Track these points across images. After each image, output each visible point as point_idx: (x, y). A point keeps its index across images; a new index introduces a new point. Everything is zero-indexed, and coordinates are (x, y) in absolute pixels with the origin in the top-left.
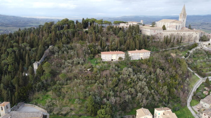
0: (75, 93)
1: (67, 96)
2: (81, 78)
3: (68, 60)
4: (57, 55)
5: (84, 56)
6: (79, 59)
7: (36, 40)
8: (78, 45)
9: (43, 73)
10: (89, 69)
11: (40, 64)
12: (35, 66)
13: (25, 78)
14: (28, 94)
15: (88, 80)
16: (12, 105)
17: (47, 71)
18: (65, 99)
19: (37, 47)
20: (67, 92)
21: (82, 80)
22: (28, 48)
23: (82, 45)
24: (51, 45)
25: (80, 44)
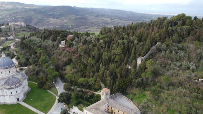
0: (177, 104)
1: (165, 103)
2: (188, 88)
3: (175, 62)
4: (164, 54)
5: (197, 60)
6: (190, 63)
7: (145, 35)
8: (192, 46)
9: (145, 70)
10: (202, 79)
11: (144, 60)
12: (139, 61)
13: (128, 70)
14: (127, 87)
15: (198, 93)
16: (112, 93)
17: (149, 69)
18: (162, 105)
19: (144, 42)
20: (166, 99)
21: (189, 91)
22: (136, 42)
23: (197, 47)
24: (159, 42)
25: (194, 45)
